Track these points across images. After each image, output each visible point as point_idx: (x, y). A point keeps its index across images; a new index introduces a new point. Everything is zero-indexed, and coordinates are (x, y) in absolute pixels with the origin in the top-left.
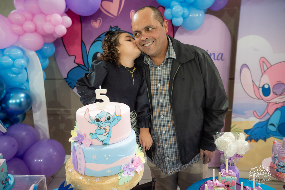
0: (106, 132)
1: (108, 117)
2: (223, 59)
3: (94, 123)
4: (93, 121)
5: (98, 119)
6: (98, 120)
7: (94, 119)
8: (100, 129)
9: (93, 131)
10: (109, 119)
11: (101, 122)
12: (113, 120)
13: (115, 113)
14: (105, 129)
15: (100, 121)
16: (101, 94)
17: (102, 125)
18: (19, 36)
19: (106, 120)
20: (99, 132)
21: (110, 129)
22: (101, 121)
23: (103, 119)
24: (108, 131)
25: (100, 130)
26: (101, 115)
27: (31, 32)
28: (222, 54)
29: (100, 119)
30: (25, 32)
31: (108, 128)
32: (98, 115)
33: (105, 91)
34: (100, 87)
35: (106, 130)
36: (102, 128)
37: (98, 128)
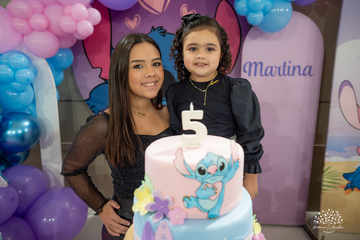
0: (216, 193)
1: (221, 165)
2: (311, 74)
3: (194, 177)
4: (193, 174)
5: (203, 169)
6: (202, 172)
7: (195, 168)
8: (205, 187)
9: (191, 193)
10: (222, 168)
11: (209, 175)
12: (228, 170)
13: (232, 155)
14: (214, 188)
15: (206, 174)
16: (192, 120)
17: (209, 181)
18: (23, 36)
19: (217, 170)
20: (203, 193)
21: (223, 187)
22: (209, 173)
23: (211, 169)
24: (219, 191)
25: (206, 189)
26: (207, 161)
27: (42, 30)
28: (311, 67)
29: (207, 168)
30: (33, 30)
31: (219, 186)
32: (202, 162)
33: (200, 114)
34: (192, 106)
35: (216, 189)
36: (210, 186)
37: (202, 187)
